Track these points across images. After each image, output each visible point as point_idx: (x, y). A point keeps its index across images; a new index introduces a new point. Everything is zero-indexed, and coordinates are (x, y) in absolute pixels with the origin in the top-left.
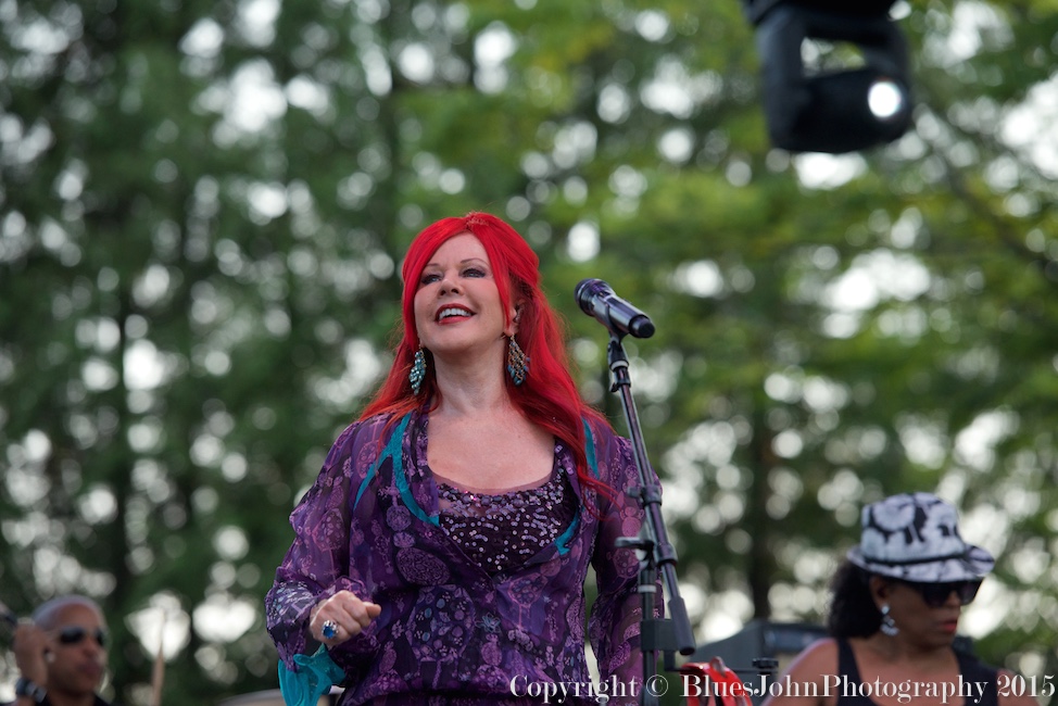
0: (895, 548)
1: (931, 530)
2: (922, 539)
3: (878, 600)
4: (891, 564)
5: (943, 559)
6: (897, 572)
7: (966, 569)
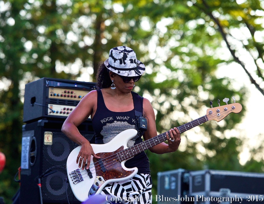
0: (117, 64)
1: (127, 61)
2: (125, 63)
3: (111, 78)
4: (115, 69)
5: (130, 70)
6: (116, 72)
7: (136, 73)
